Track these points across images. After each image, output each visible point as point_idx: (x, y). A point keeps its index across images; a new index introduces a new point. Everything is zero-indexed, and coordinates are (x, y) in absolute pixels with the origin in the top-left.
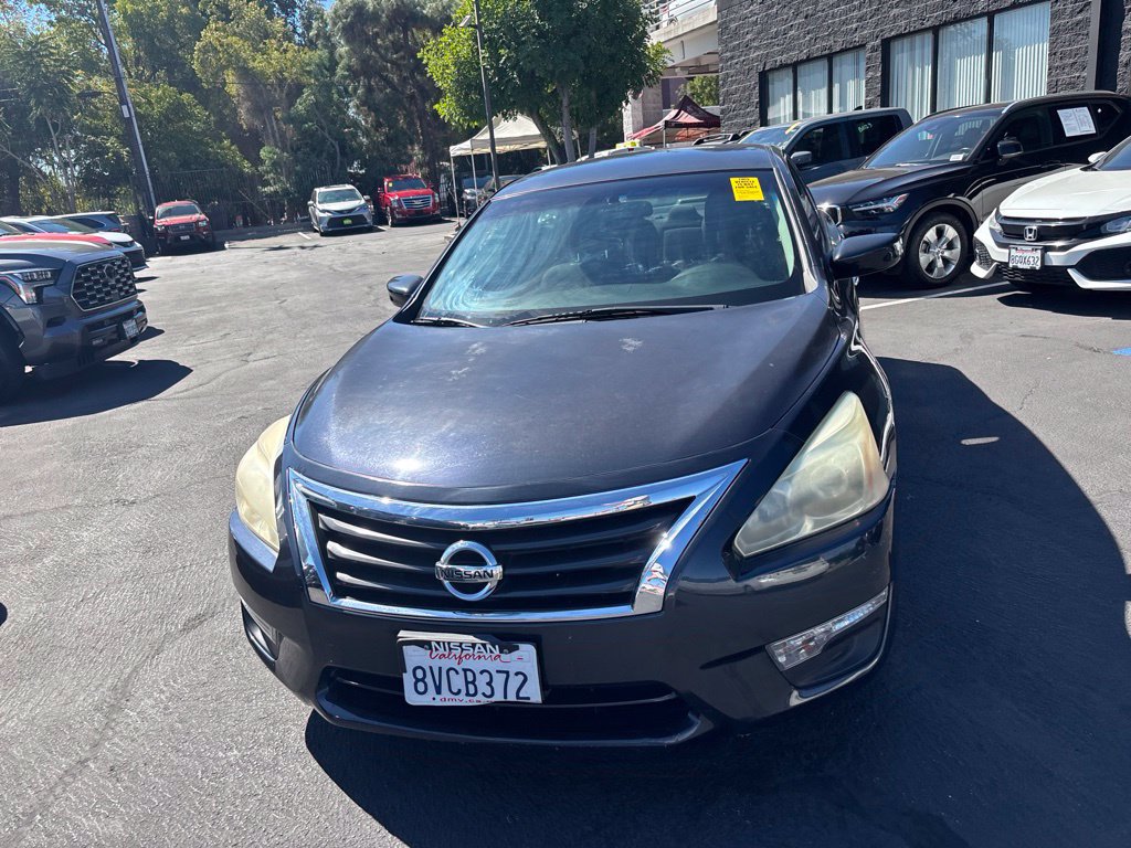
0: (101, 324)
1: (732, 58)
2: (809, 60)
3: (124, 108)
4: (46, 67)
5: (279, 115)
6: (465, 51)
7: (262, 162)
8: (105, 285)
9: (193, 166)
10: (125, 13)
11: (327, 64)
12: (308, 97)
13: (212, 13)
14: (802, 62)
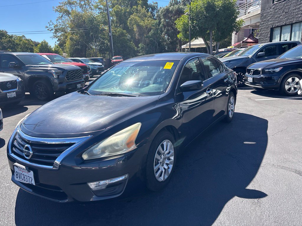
0: (71, 84)
1: (263, 24)
2: (285, 25)
3: (110, 33)
4: (95, 23)
5: (145, 36)
6: (186, 21)
7: (139, 47)
8: (74, 75)
9: (123, 48)
10: (115, 11)
11: (158, 23)
12: (152, 31)
13: (135, 11)
14: (284, 25)
